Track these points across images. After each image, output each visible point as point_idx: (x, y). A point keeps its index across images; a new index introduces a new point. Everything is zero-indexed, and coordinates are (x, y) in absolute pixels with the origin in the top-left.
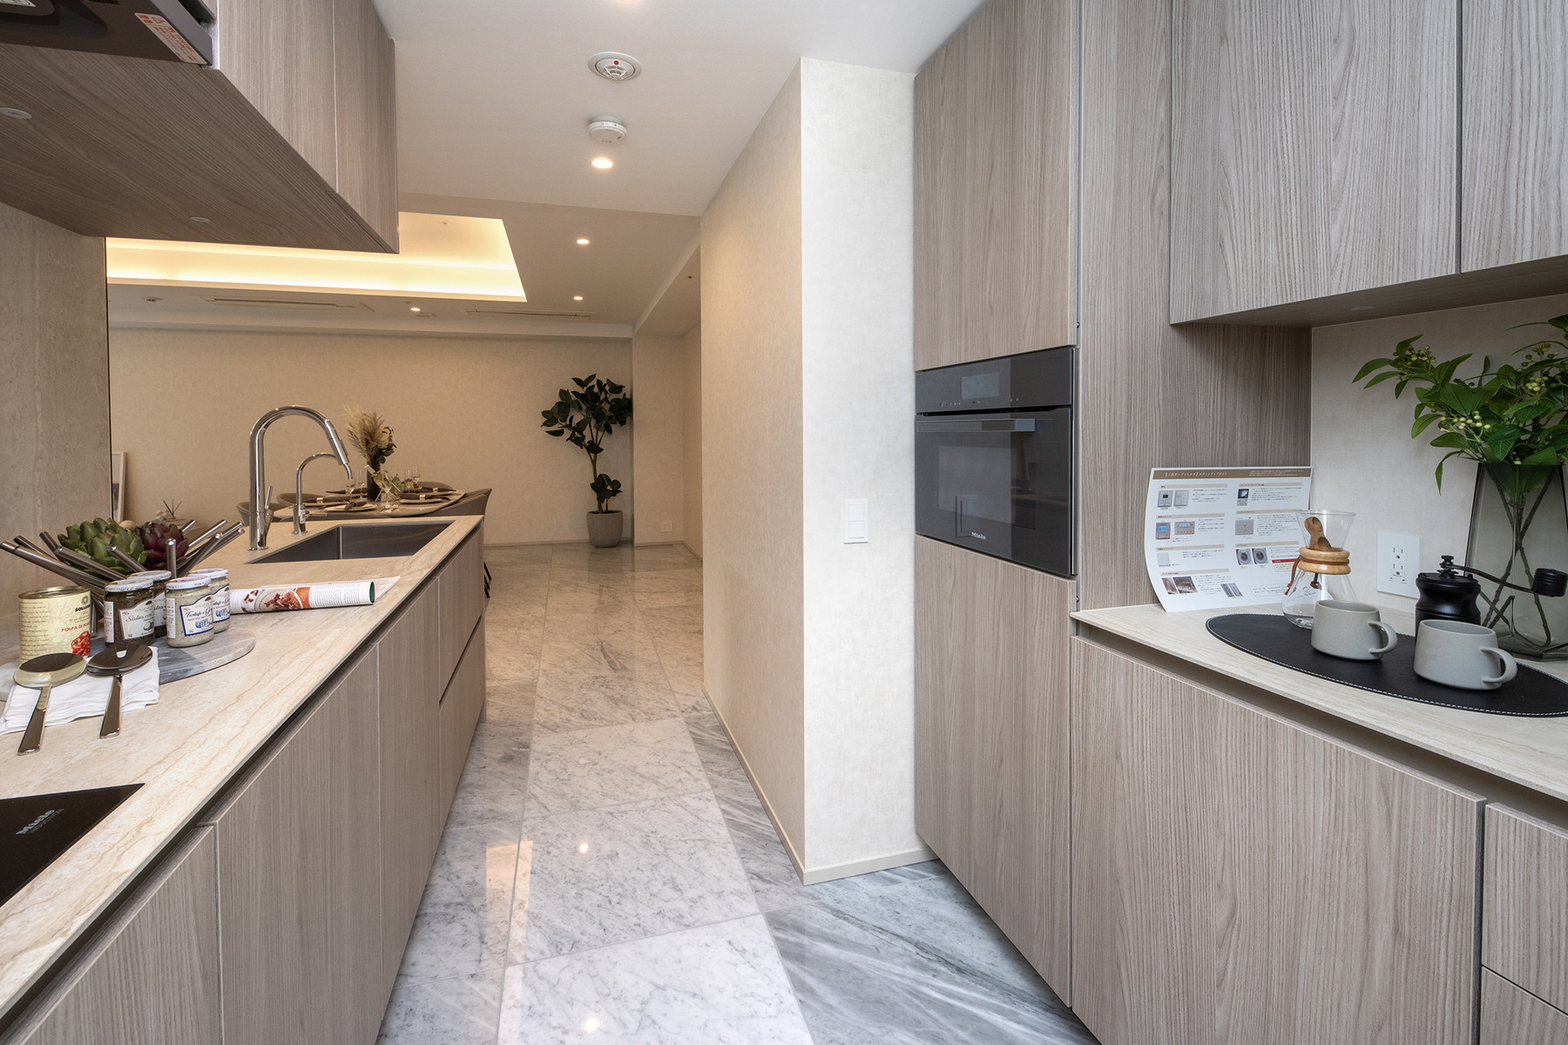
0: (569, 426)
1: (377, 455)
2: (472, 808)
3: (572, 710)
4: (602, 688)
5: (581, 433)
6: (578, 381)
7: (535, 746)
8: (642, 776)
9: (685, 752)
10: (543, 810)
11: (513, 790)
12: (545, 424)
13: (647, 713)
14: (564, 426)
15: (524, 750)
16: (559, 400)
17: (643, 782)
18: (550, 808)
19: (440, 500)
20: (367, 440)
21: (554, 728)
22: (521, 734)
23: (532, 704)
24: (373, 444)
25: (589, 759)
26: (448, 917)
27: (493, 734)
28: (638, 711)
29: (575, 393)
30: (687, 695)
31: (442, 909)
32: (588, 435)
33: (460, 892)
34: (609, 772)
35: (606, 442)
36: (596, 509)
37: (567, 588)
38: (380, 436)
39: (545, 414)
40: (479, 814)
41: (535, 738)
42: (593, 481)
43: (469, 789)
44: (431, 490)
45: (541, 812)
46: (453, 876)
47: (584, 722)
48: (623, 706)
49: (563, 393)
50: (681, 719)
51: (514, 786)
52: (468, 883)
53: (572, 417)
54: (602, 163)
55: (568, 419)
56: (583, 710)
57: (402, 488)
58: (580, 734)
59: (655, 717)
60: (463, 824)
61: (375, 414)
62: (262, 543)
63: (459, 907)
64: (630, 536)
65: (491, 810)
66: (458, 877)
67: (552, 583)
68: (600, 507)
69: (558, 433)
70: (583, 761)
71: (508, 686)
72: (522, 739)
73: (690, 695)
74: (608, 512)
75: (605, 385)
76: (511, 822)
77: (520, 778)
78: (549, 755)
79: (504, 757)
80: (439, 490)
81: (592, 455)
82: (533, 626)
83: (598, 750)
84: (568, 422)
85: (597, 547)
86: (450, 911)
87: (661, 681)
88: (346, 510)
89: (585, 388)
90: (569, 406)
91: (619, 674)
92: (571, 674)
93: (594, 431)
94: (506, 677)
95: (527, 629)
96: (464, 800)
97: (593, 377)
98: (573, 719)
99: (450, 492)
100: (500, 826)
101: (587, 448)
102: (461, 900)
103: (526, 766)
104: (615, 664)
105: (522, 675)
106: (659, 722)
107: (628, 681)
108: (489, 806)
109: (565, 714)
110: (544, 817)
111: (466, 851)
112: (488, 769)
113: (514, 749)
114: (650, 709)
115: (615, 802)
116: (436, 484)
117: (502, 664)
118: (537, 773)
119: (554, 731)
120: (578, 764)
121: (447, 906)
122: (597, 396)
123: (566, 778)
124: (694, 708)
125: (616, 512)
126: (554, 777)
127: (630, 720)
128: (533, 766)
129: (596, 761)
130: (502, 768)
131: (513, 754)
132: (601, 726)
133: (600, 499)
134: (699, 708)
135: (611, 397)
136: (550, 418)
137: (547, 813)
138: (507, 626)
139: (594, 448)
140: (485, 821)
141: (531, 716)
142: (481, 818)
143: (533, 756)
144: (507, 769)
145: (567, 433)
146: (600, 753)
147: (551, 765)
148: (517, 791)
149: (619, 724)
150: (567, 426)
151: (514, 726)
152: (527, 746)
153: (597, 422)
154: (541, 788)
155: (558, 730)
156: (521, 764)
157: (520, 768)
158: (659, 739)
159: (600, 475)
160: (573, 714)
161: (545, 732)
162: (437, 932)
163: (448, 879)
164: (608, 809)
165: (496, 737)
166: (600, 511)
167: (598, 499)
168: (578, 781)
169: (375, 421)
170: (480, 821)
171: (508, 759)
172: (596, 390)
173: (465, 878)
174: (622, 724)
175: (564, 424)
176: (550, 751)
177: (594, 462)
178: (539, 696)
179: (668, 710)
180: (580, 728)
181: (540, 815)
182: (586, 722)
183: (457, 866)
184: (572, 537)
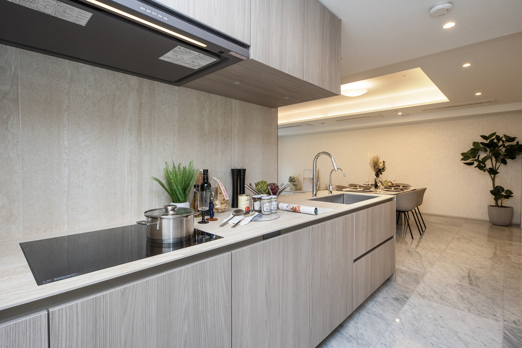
0: (477, 160)
1: (379, 172)
2: (374, 309)
3: (436, 293)
4: (458, 290)
5: (484, 163)
6: (484, 137)
7: (410, 300)
8: (459, 338)
9: (494, 340)
10: (401, 325)
11: (393, 312)
12: (462, 159)
13: (479, 312)
14: (473, 160)
15: (405, 299)
16: (473, 147)
17: (458, 340)
18: (404, 326)
19: (400, 190)
20: (375, 166)
21: (424, 297)
22: (408, 292)
23: (418, 283)
24: (376, 167)
25: (434, 317)
26: (349, 340)
27: (396, 288)
28: (474, 308)
29: (482, 143)
30: (513, 313)
31: (348, 336)
32: (489, 164)
33: (357, 334)
34: (441, 327)
35: (502, 169)
36: (494, 204)
37: (464, 240)
38: (379, 164)
39: (462, 154)
40: (376, 313)
41: (412, 297)
42: (492, 189)
43: (377, 303)
44: (399, 186)
45: (400, 326)
46: (357, 328)
47: (440, 300)
48: (466, 302)
49: (475, 144)
50: (501, 324)
51: (394, 310)
52: (360, 334)
53: (479, 156)
54: (449, 25)
55: (477, 157)
56: (442, 295)
57: (387, 185)
58: (435, 305)
59: (484, 315)
60: (368, 313)
61: (377, 156)
62: (315, 195)
63: (354, 339)
64: (520, 222)
65: (381, 314)
66: (358, 329)
67: (456, 236)
68: (497, 203)
69: (471, 164)
70: (430, 316)
71: (411, 272)
72: (407, 295)
73: (516, 315)
74: (502, 207)
75: (502, 137)
76: (386, 322)
77: (398, 309)
78: (415, 306)
79: (395, 298)
80: (403, 187)
81: (492, 176)
82: (436, 252)
83: (441, 315)
84: (477, 158)
85: (494, 225)
86: (351, 338)
87: (498, 300)
88: (363, 191)
89: (489, 140)
90: (479, 150)
91: (472, 287)
92: (445, 278)
93: (494, 163)
94: (412, 268)
95: (433, 253)
96: (373, 305)
97: (494, 134)
98: (435, 297)
99: (407, 188)
100: (381, 322)
101: (489, 172)
102: (355, 337)
103: (403, 305)
104: (472, 282)
105: (420, 270)
106: (485, 319)
107: (476, 293)
108: (381, 312)
109: (432, 293)
110: (400, 328)
111: (365, 323)
112: (387, 299)
113: (401, 297)
114: (482, 310)
115: (437, 341)
116: (401, 184)
117: (413, 263)
118: (406, 310)
119: (423, 297)
120: (427, 316)
121: (351, 336)
122: (496, 145)
123: (418, 319)
124: (515, 322)
125: (508, 207)
126: (413, 315)
127: (467, 310)
128: (406, 307)
129: (437, 319)
130: (393, 301)
131: (400, 299)
132: (448, 306)
133: (496, 199)
134: (518, 323)
135: (507, 144)
136: (465, 156)
137: (403, 328)
138: (423, 249)
139: (493, 172)
140: (376, 316)
141: (416, 288)
142: (376, 315)
143: (408, 303)
144: (395, 303)
145: (476, 163)
146: (441, 317)
147: (414, 311)
148: (394, 312)
149: (459, 309)
150: (476, 160)
151: (406, 288)
152: (407, 298)
153: (496, 158)
154: (405, 317)
155: (425, 298)
156: (401, 304)
157: (400, 305)
158: (480, 327)
159: (497, 186)
160: (436, 295)
161: (418, 296)
162: (343, 342)
163: (355, 328)
164: (432, 342)
165: (396, 289)
166: (497, 205)
167: (495, 199)
168: (423, 323)
169: (378, 158)
170: (375, 315)
171: (397, 299)
172: (495, 141)
173: (360, 331)
174: (461, 310)
175: (474, 159)
176: (416, 305)
177: (493, 180)
178: (423, 281)
179: (495, 316)
180: (437, 302)
181: (399, 326)
182: (441, 301)
183: (360, 325)
184: (478, 217)
